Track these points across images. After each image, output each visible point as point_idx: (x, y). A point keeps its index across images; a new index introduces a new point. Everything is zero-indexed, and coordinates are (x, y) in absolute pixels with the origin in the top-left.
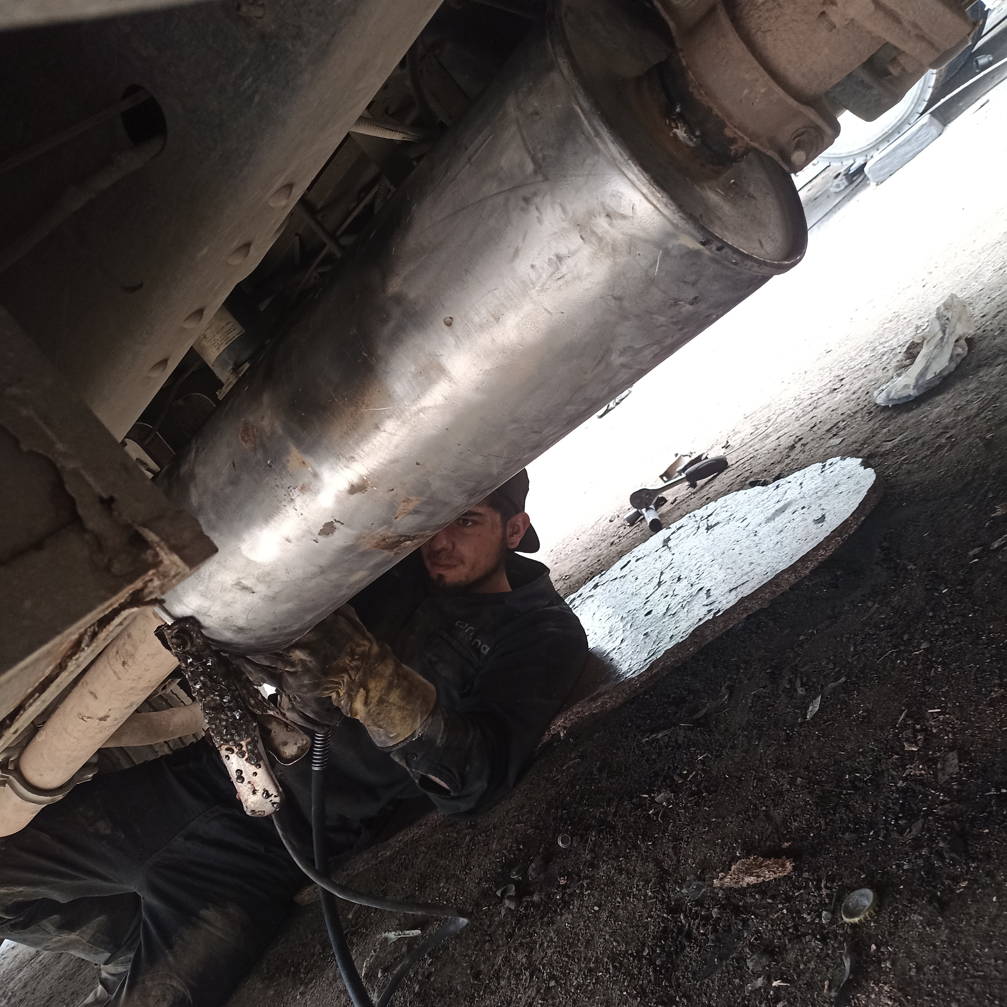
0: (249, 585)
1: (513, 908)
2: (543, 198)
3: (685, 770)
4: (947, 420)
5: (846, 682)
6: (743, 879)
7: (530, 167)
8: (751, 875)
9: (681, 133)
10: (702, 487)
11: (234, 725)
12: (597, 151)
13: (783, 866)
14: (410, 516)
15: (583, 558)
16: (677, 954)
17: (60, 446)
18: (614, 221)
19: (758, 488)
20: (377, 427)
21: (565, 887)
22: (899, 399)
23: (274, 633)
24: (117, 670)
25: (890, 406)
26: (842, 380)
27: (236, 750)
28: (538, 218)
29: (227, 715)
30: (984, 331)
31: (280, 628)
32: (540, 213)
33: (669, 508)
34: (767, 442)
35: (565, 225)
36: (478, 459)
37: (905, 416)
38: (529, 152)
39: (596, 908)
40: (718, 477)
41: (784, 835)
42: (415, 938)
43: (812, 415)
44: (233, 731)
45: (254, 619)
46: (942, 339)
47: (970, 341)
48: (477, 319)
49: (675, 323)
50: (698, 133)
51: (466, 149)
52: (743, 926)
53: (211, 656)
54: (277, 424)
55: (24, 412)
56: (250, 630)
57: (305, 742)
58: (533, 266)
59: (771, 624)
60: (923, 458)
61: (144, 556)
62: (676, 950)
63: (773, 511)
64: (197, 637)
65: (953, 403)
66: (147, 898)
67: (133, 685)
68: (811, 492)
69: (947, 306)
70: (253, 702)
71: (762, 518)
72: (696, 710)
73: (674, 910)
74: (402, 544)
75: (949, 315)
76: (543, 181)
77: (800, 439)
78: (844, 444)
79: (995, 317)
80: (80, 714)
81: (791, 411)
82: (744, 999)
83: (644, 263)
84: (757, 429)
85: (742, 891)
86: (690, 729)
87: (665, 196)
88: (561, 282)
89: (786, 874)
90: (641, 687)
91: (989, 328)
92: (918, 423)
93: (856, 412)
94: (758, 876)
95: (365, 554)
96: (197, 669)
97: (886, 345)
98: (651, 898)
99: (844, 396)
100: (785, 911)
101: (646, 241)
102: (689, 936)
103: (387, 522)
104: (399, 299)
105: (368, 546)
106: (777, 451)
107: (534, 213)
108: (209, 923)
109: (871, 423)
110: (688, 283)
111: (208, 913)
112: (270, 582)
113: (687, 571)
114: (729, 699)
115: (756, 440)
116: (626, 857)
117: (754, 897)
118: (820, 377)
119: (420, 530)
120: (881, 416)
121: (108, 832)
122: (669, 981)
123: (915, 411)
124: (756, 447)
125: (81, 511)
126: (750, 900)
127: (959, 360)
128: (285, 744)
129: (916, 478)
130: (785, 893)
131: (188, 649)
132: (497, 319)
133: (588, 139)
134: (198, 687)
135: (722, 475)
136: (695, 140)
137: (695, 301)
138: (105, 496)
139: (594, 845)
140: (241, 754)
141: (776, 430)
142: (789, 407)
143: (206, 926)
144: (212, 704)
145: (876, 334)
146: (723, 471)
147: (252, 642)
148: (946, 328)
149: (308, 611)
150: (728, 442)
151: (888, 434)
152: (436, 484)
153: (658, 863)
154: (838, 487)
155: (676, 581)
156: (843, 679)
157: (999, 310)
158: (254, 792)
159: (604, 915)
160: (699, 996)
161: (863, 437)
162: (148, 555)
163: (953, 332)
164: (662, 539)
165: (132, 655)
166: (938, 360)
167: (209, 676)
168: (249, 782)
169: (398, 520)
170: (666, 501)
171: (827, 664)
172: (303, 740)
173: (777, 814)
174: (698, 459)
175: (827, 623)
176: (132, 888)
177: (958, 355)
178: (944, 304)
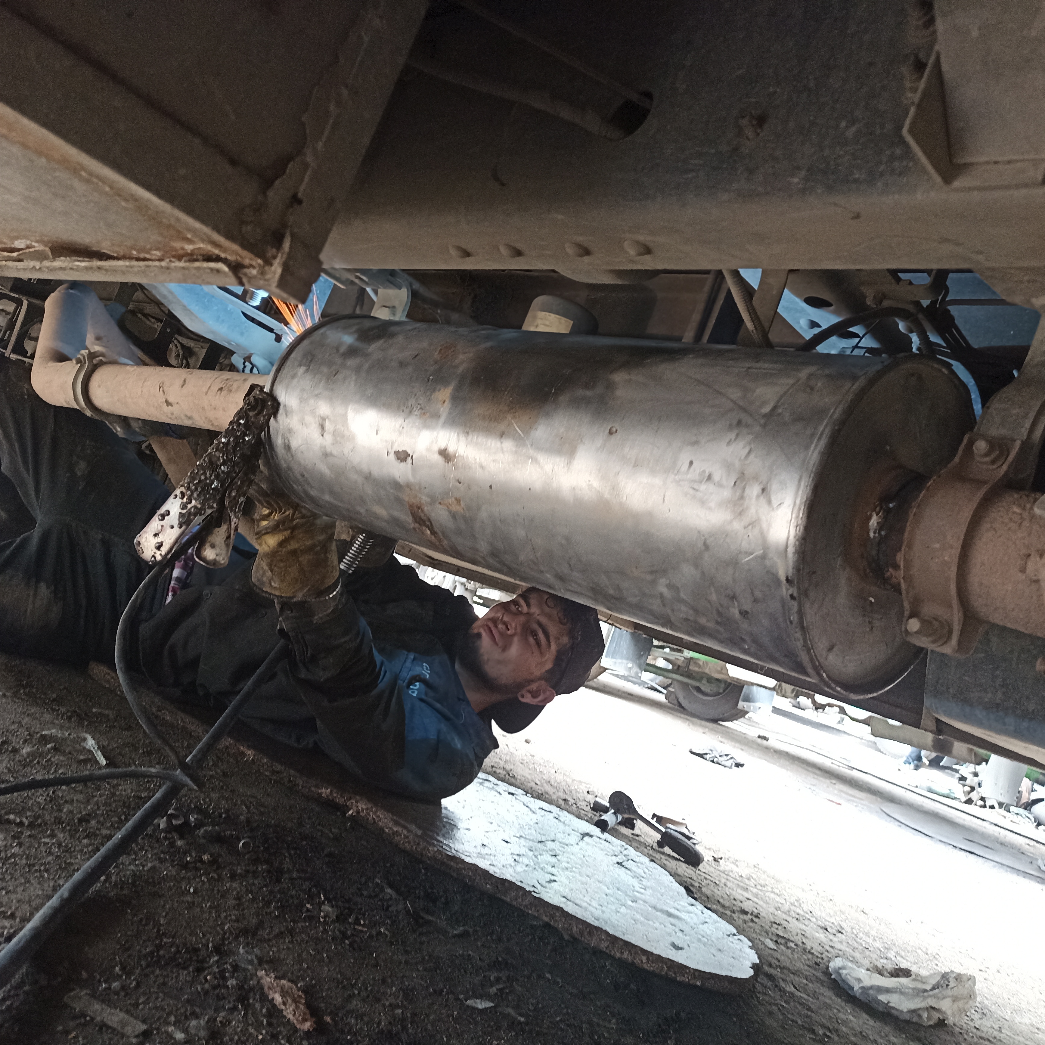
0: (326, 428)
1: (161, 827)
2: (749, 434)
3: (364, 921)
4: (844, 1029)
5: (520, 1023)
6: (276, 992)
7: (766, 409)
8: (283, 996)
9: (874, 521)
10: (663, 853)
11: (205, 487)
12: (807, 447)
13: (305, 1020)
14: (447, 513)
15: (538, 782)
16: (178, 965)
17: (320, 145)
18: (762, 498)
19: (682, 890)
20: (502, 435)
21: (201, 861)
22: (843, 981)
23: (299, 477)
24: (212, 388)
25: (833, 977)
26: (840, 932)
27: (185, 500)
28: (731, 440)
29: (211, 476)
30: (961, 1033)
31: (306, 481)
32: (735, 440)
33: (626, 834)
34: (740, 891)
35: (737, 464)
36: (521, 533)
37: (829, 993)
38: (778, 402)
39: (192, 890)
40: (680, 863)
41: (337, 1015)
42: (97, 762)
43: (789, 919)
44: (199, 489)
45: (302, 452)
46: (926, 991)
47: (941, 1023)
48: (626, 450)
49: (719, 613)
50: (883, 533)
51: (757, 362)
52: (229, 1009)
53: (254, 437)
54: (464, 365)
55: (332, 107)
56: (292, 456)
57: (223, 562)
58: (691, 463)
59: (549, 947)
60: (793, 1021)
61: (269, 248)
62: (180, 963)
63: (666, 908)
64: (264, 416)
65: (867, 1029)
66: (36, 534)
67: (206, 408)
68: (702, 933)
69: (959, 978)
70: (233, 494)
71: (653, 901)
72: (428, 912)
73: (218, 950)
74: (424, 528)
75: (952, 984)
76: (761, 425)
77: (757, 917)
78: (770, 951)
79: (982, 1038)
80: (163, 383)
81: (783, 901)
82: (158, 1029)
83: (745, 545)
84: (749, 879)
85: (264, 998)
86: (408, 912)
87: (803, 519)
88: (692, 492)
89: (298, 1027)
90: (429, 858)
91: (966, 1036)
92: (828, 1007)
93: (812, 954)
94: (284, 1004)
95: (399, 500)
96: (238, 431)
97: (898, 958)
98: (223, 929)
99: (824, 940)
100: (260, 1037)
101: (762, 533)
102: (199, 970)
103: (434, 500)
104: (611, 386)
105: (407, 499)
106: (735, 903)
107: (732, 435)
108: (35, 595)
109: (806, 967)
110: (753, 595)
111: (43, 589)
112: (337, 442)
113: (566, 859)
114: (455, 936)
115: (736, 882)
116: (254, 899)
117: (262, 1008)
118: (832, 913)
119: (443, 533)
120: (819, 975)
121: (79, 473)
122: (148, 966)
123: (839, 1000)
124: (729, 884)
125: (277, 183)
126: (258, 1006)
127: (915, 1019)
128: (213, 546)
129: (769, 1021)
130: (280, 1032)
131: (251, 414)
132: (635, 465)
133: (813, 435)
134: (223, 440)
135: (684, 865)
136: (877, 535)
137: (744, 614)
138: (300, 195)
139: (254, 872)
140: (184, 506)
141: (756, 895)
142: (787, 898)
143: (32, 593)
144: (214, 459)
145: (905, 946)
146: (688, 864)
147: (284, 465)
148: (938, 988)
149: (332, 493)
150: (721, 858)
151: (802, 985)
152: (483, 514)
153: (260, 925)
154: (719, 953)
155: (551, 853)
156: (522, 1019)
157: (991, 1039)
158: (156, 535)
159: (189, 899)
160: (144, 994)
161: (788, 965)
162: (271, 252)
163: (938, 998)
164: (587, 831)
165: (230, 391)
166: (902, 997)
167: (237, 444)
168: (162, 526)
169: (440, 506)
170: (633, 829)
171: (532, 1004)
172: (223, 559)
173: (355, 1004)
174: (689, 838)
175: (575, 991)
176: (39, 517)
177: (920, 1016)
178: (959, 975)
